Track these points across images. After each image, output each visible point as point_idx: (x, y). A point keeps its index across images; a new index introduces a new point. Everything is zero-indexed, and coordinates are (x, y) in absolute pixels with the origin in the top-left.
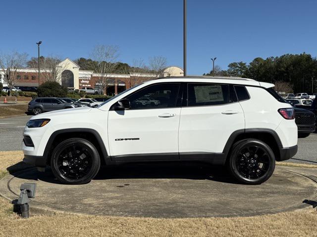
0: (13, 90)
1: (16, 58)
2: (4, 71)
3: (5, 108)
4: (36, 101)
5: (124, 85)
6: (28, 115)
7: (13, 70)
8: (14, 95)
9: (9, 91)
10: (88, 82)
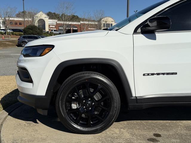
0: (8, 31)
1: (9, 10)
2: (2, 19)
3: (3, 42)
4: (23, 37)
5: (77, 29)
6: (18, 47)
7: (7, 19)
8: (9, 34)
9: (5, 32)
10: (54, 27)
